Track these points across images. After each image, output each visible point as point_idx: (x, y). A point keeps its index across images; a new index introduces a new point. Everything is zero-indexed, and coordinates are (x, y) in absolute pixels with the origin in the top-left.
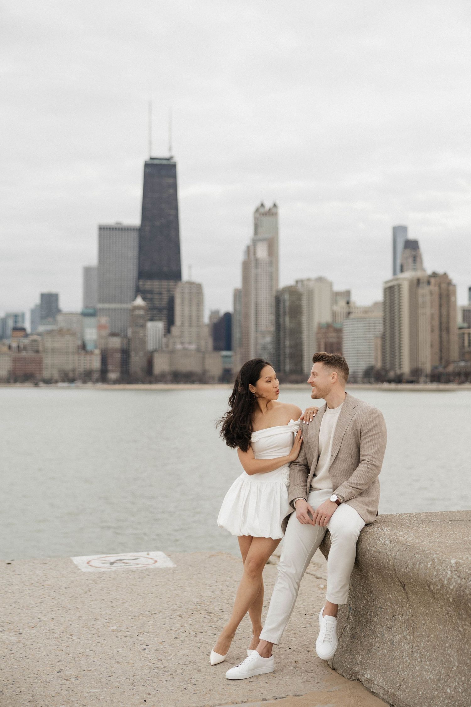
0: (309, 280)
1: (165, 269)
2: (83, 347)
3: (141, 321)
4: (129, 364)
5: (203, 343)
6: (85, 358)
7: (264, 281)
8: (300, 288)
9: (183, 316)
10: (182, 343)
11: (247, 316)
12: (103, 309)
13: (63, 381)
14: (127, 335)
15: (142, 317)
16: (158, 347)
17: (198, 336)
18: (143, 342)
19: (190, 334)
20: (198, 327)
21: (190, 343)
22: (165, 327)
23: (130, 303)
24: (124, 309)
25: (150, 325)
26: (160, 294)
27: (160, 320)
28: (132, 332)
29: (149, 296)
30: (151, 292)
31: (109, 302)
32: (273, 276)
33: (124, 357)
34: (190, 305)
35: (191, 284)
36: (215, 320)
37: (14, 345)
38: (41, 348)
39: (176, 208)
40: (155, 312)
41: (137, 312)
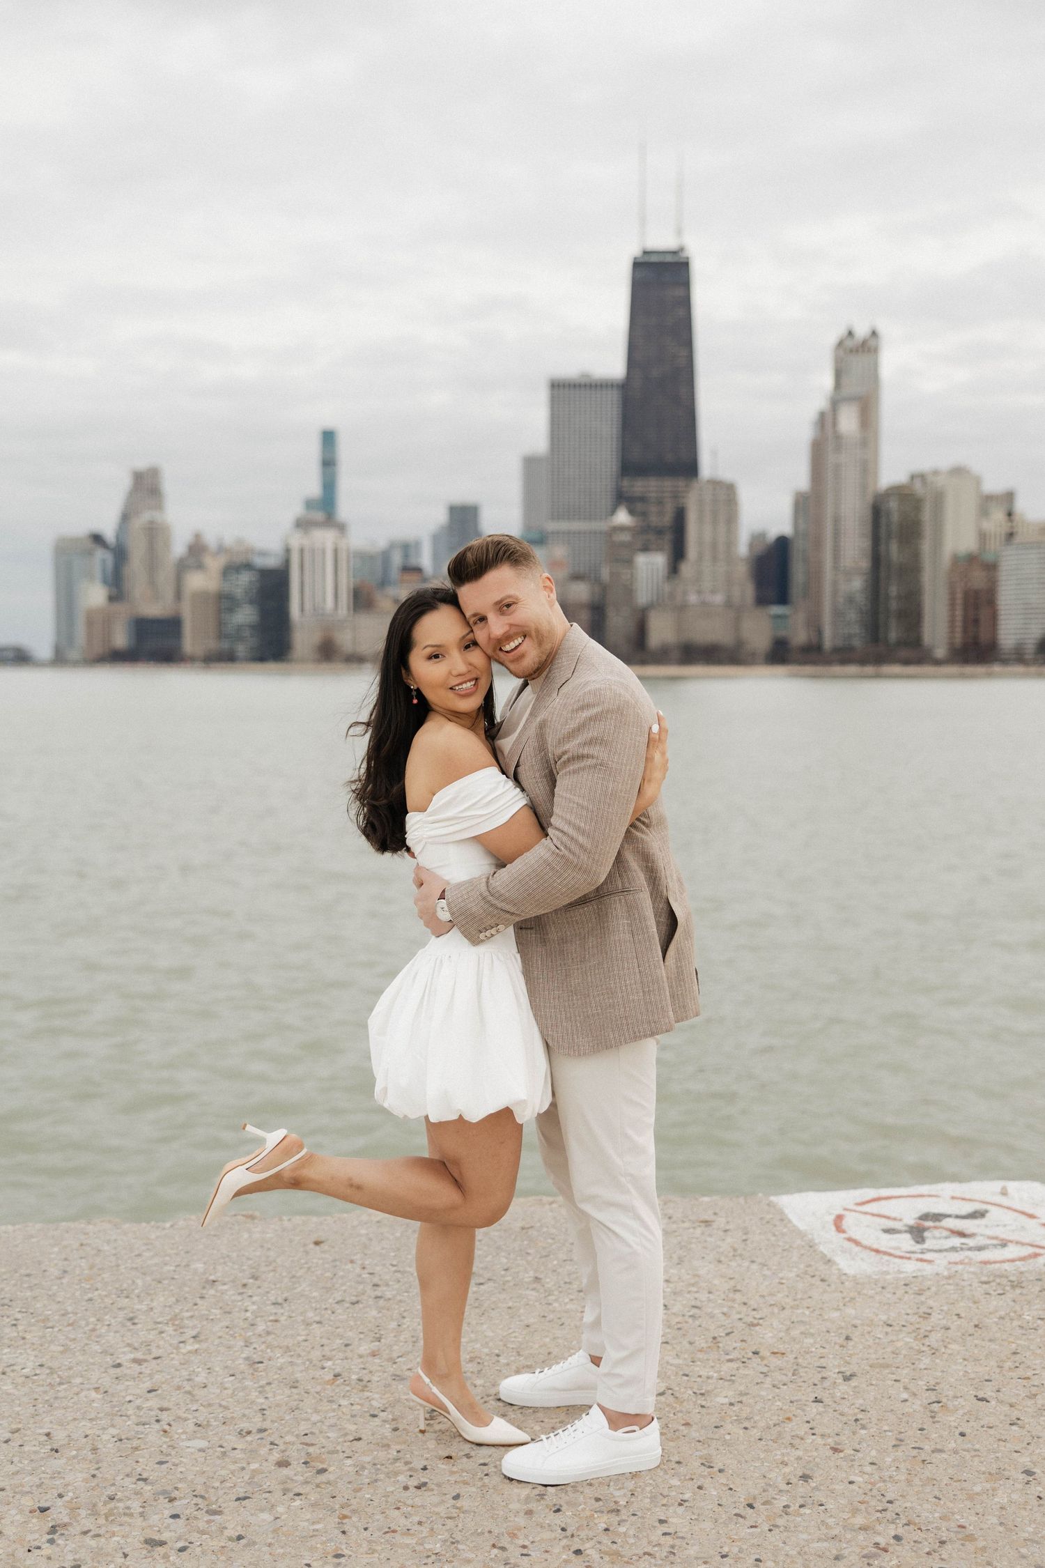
0: (936, 473)
1: (669, 457)
3: (625, 554)
5: (736, 592)
7: (851, 477)
8: (918, 487)
9: (701, 542)
10: (699, 592)
11: (818, 543)
12: (556, 532)
14: (600, 579)
15: (628, 545)
16: (655, 598)
17: (729, 579)
18: (629, 591)
19: (714, 575)
20: (728, 562)
21: (713, 592)
22: (668, 563)
23: (606, 519)
24: (596, 532)
25: (642, 560)
26: (660, 502)
27: (660, 549)
28: (612, 574)
29: (639, 506)
30: (643, 499)
31: (569, 518)
32: (868, 468)
34: (715, 522)
35: (716, 484)
36: (759, 551)
39: (688, 343)
40: (652, 537)
41: (619, 537)
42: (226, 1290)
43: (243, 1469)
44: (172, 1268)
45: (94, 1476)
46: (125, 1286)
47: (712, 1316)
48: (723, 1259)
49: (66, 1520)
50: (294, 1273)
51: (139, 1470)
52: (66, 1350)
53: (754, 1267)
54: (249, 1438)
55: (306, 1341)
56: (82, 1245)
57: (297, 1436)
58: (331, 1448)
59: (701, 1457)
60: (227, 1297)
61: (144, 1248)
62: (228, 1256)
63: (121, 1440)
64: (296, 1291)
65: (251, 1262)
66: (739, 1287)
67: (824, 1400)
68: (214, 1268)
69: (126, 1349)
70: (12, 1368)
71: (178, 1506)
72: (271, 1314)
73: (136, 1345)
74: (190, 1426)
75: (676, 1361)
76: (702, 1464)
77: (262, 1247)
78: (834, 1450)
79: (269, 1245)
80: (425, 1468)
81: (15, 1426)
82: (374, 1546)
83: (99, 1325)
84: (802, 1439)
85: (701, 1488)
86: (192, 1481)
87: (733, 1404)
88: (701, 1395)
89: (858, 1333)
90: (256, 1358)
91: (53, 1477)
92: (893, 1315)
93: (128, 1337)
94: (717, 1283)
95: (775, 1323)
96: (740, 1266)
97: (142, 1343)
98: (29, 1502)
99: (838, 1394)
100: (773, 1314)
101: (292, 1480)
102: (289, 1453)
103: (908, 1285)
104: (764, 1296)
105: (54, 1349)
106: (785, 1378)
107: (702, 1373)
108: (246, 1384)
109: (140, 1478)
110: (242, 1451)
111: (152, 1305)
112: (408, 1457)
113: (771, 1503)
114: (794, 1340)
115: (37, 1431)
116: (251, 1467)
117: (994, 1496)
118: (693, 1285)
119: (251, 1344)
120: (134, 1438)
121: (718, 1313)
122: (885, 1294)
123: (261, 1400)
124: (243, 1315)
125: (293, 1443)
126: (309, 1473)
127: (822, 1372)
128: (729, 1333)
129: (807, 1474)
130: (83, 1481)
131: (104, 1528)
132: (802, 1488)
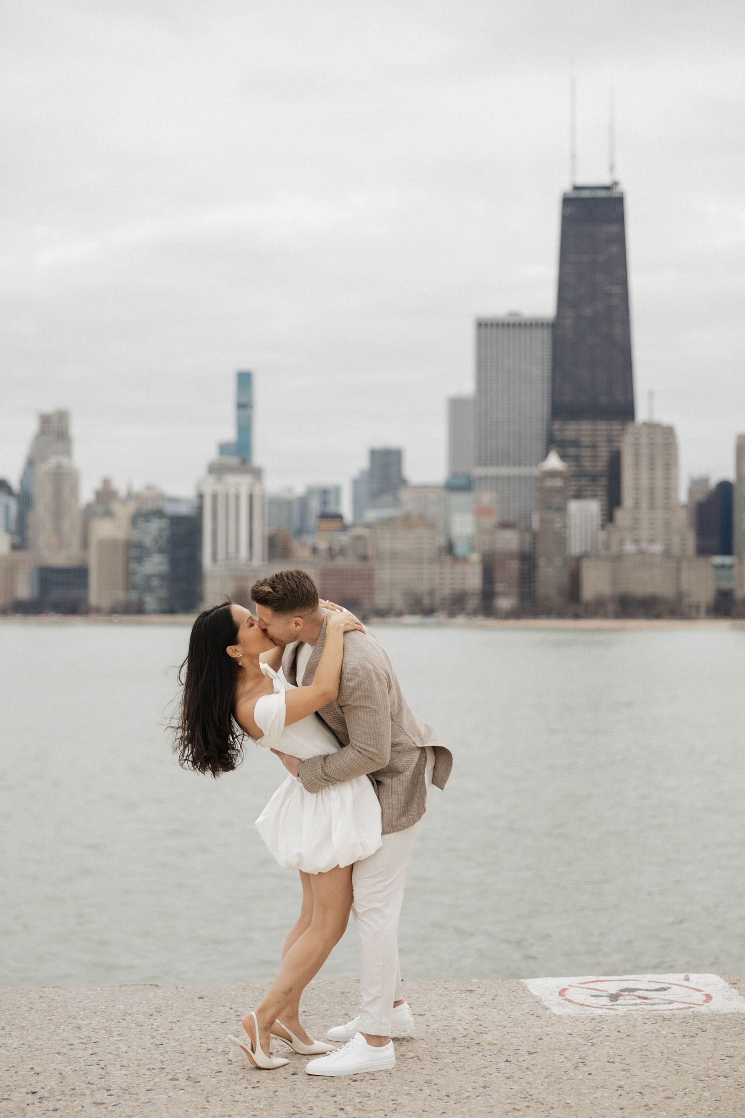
1: (603, 399)
2: (450, 548)
3: (557, 500)
4: (534, 582)
5: (676, 540)
6: (452, 569)
9: (637, 489)
10: (636, 541)
12: (486, 478)
13: (413, 612)
14: (530, 527)
15: (559, 491)
16: (589, 547)
17: (668, 526)
18: (562, 540)
19: (652, 524)
20: (667, 509)
21: (652, 541)
22: (602, 510)
23: (537, 464)
24: (525, 478)
25: (574, 506)
26: (594, 447)
27: (594, 496)
28: (543, 521)
29: (572, 451)
30: (576, 443)
31: (497, 463)
33: (526, 567)
34: (652, 467)
35: (652, 426)
36: (700, 497)
37: (323, 545)
38: (370, 552)
39: (623, 281)
40: (584, 482)
41: (550, 483)
42: (139, 1017)
43: (150, 1081)
44: (104, 1007)
45: (62, 1082)
46: (72, 1014)
47: (457, 1029)
48: (475, 1007)
49: (48, 1095)
50: (184, 1010)
51: (88, 1080)
52: (37, 1038)
53: (495, 1010)
54: (153, 1071)
55: (191, 1037)
56: (41, 997)
57: (182, 1070)
58: (203, 1074)
59: (426, 1080)
60: (140, 1019)
61: (84, 998)
62: (140, 1003)
63: (76, 1071)
64: (186, 1017)
65: (155, 1005)
66: (479, 1018)
67: (512, 1061)
68: (131, 1008)
69: (76, 1038)
70: (4, 1045)
71: (111, 1092)
72: (169, 1026)
73: (81, 1037)
74: (118, 1066)
75: (426, 1046)
76: (425, 1082)
77: (163, 999)
78: (508, 1078)
79: (168, 998)
80: (259, 1082)
81: (11, 1065)
82: (225, 1106)
83: (57, 1029)
84: (491, 1074)
85: (421, 1090)
86: (120, 1084)
87: (454, 1062)
88: (436, 1058)
89: (548, 1037)
90: (158, 1043)
91: (37, 1082)
92: (576, 1030)
93: (77, 1034)
94: (466, 1016)
95: (496, 1033)
96: (485, 1010)
97: (85, 1036)
98: (24, 1090)
99: (522, 1059)
100: (497, 1029)
101: (179, 1085)
102: (178, 1076)
103: (594, 1019)
104: (495, 1022)
105: (30, 1038)
106: (491, 1053)
107: (439, 1051)
108: (152, 1052)
109: (89, 1083)
110: (149, 1075)
111: (91, 1022)
112: (249, 1078)
113: (460, 1095)
114: (505, 1039)
115: (25, 1067)
116: (155, 1080)
117: (593, 1094)
118: (449, 1017)
119: (156, 1037)
120: (84, 1070)
121: (461, 1029)
122: (576, 1022)
123: (161, 1058)
124: (150, 1027)
125: (180, 1073)
126: (189, 1083)
127: (516, 1051)
128: (464, 1036)
129: (487, 1086)
130: (55, 1083)
131: (70, 1098)
132: (481, 1090)
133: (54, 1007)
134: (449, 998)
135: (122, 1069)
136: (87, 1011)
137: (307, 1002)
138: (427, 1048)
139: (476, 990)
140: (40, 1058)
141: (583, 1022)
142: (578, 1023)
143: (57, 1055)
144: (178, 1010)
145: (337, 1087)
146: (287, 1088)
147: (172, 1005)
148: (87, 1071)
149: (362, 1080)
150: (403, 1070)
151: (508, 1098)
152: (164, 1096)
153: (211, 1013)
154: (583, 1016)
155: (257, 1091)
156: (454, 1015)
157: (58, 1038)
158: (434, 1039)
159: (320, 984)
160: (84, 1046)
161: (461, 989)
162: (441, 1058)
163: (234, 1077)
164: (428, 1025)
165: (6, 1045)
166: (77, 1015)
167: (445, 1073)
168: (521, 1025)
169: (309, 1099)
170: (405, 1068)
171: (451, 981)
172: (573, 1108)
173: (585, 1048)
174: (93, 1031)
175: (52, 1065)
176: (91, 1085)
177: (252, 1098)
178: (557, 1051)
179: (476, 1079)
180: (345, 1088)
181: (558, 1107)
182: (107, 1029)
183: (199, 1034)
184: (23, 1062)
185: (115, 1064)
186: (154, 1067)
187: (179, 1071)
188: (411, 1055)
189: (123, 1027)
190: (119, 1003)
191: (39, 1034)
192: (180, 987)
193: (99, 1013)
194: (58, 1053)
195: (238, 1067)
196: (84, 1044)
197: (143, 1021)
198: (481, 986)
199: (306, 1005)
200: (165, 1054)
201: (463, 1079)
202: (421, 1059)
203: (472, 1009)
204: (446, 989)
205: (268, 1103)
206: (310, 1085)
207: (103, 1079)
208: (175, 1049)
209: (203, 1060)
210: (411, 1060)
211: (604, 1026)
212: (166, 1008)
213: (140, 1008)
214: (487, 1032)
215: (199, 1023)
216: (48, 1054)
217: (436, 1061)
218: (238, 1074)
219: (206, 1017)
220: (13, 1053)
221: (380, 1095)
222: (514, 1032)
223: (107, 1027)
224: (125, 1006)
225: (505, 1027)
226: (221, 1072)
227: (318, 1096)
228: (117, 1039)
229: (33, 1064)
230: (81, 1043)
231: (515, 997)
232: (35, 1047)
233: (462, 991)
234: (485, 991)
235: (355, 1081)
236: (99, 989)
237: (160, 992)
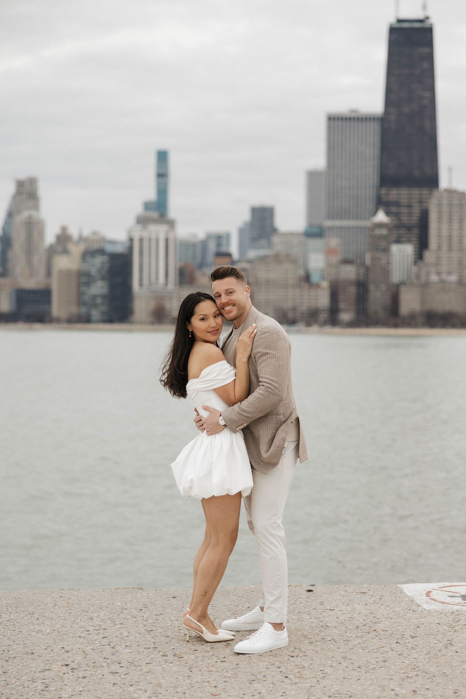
1: (417, 173)
2: (307, 278)
3: (383, 244)
4: (366, 301)
6: (309, 292)
9: (439, 236)
10: (439, 273)
12: (333, 227)
14: (364, 262)
15: (385, 237)
16: (405, 277)
17: (461, 263)
18: (386, 272)
19: (450, 261)
20: (460, 250)
21: (449, 273)
22: (415, 251)
23: (369, 218)
24: (361, 228)
25: (395, 248)
26: (409, 206)
27: (409, 241)
28: (373, 259)
29: (394, 209)
30: (397, 204)
31: (341, 217)
33: (361, 291)
34: (450, 221)
35: (451, 192)
38: (251, 280)
39: (432, 88)
40: (402, 231)
41: (378, 232)
43: (148, 657)
44: (107, 604)
45: (85, 658)
46: (85, 609)
47: (358, 620)
48: (368, 604)
49: (77, 667)
50: (164, 606)
52: (63, 626)
53: (383, 607)
54: (149, 650)
55: (172, 625)
56: (61, 597)
57: (170, 649)
58: (184, 652)
59: (342, 656)
60: (133, 613)
61: (92, 598)
62: (132, 601)
63: (94, 649)
64: (166, 611)
65: (143, 603)
66: (373, 612)
67: (401, 643)
68: (126, 604)
69: (91, 626)
70: (41, 631)
71: (122, 665)
72: (155, 618)
73: (94, 625)
74: (123, 646)
75: (338, 632)
77: (148, 598)
78: (400, 655)
79: (151, 598)
80: (224, 657)
81: (47, 645)
82: (203, 674)
83: (76, 620)
84: (387, 652)
85: (340, 663)
86: (127, 659)
87: (360, 644)
88: (347, 641)
89: (423, 626)
90: (149, 629)
91: (68, 657)
92: (442, 621)
93: (90, 623)
94: (363, 611)
95: (386, 622)
96: (376, 606)
97: (97, 625)
98: (60, 663)
99: (407, 641)
100: (387, 620)
101: (169, 659)
102: (167, 653)
103: (453, 613)
104: (384, 615)
105: (58, 626)
106: (385, 637)
107: (349, 635)
108: (146, 636)
109: (105, 658)
110: (147, 652)
111: (99, 615)
112: (217, 655)
113: (368, 667)
114: (393, 627)
115: (58, 647)
116: (151, 656)
117: (461, 666)
118: (352, 612)
119: (147, 626)
120: (100, 649)
121: (361, 620)
122: (442, 615)
123: (153, 640)
124: (142, 618)
125: (168, 651)
126: (176, 658)
127: (403, 636)
128: (364, 625)
129: (386, 660)
130: (81, 658)
131: (93, 669)
132: (382, 663)
133: (71, 604)
134: (349, 598)
135: (127, 648)
136: (95, 607)
137: (250, 600)
138: (339, 633)
139: (367, 593)
140: (67, 640)
141: (446, 615)
142: (442, 616)
143: (79, 638)
144: (159, 607)
145: (280, 661)
146: (245, 662)
147: (154, 603)
148: (102, 650)
149: (297, 656)
150: (325, 649)
151: (402, 669)
152: (158, 667)
153: (183, 608)
154: (445, 610)
155: (225, 664)
156: (354, 610)
157: (77, 626)
158: (343, 628)
159: (257, 588)
160: (97, 632)
161: (356, 591)
162: (350, 641)
163: (207, 654)
164: (337, 617)
165: (42, 631)
166: (89, 609)
167: (355, 651)
168: (402, 617)
169: (262, 669)
170: (326, 648)
171: (349, 586)
172: (449, 676)
173: (450, 633)
174: (102, 621)
175: (76, 645)
176: (106, 660)
177: (221, 669)
178: (431, 636)
179: (377, 656)
180: (287, 661)
181: (438, 676)
182: (112, 619)
183: (177, 623)
184: (56, 643)
185: (121, 645)
186: (149, 647)
187: (167, 650)
188: (329, 638)
189: (122, 618)
190: (116, 601)
191: (63, 623)
192: (158, 590)
193: (104, 608)
194: (80, 637)
195: (209, 647)
196: (97, 630)
197: (136, 614)
198: (370, 589)
199: (249, 603)
200: (156, 637)
201: (368, 656)
202: (337, 641)
203: (367, 606)
204: (346, 591)
205: (233, 672)
206: (261, 660)
207: (115, 656)
208: (162, 634)
209: (183, 642)
210: (330, 642)
211: (461, 618)
212: (151, 605)
213: (132, 605)
214: (380, 622)
215: (176, 616)
216: (72, 638)
217: (347, 643)
218: (209, 652)
219: (180, 611)
220: (48, 637)
221: (311, 667)
222: (399, 622)
223: (111, 618)
224: (121, 603)
225: (392, 619)
226: (197, 650)
227: (268, 668)
228: (119, 627)
229: (63, 645)
230: (95, 630)
231: (395, 597)
232: (63, 632)
233: (357, 593)
234: (374, 593)
235: (293, 657)
236: (101, 591)
237: (145, 594)
